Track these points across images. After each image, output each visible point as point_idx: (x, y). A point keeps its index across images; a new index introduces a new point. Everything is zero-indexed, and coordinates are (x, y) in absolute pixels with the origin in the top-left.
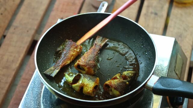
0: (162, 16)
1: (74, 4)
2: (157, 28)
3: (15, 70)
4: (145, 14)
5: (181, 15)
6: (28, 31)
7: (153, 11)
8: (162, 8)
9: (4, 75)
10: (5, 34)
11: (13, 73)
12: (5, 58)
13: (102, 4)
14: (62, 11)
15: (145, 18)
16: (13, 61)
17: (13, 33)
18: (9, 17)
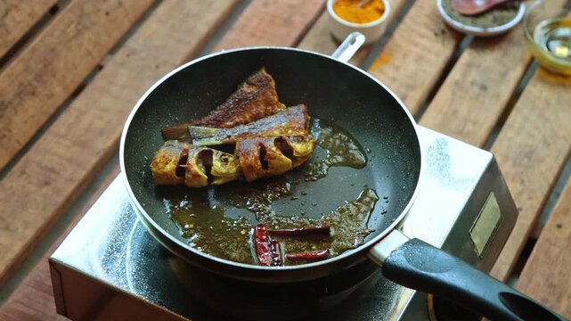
0: (498, 96)
1: (287, 22)
2: (474, 123)
3: (102, 153)
4: (457, 83)
5: (548, 103)
6: (157, 67)
7: (478, 79)
8: (504, 75)
9: (70, 161)
10: (103, 64)
11: (94, 160)
12: (86, 120)
13: (350, 37)
14: (253, 35)
15: (454, 94)
16: (101, 132)
17: (122, 64)
18: (126, 25)
